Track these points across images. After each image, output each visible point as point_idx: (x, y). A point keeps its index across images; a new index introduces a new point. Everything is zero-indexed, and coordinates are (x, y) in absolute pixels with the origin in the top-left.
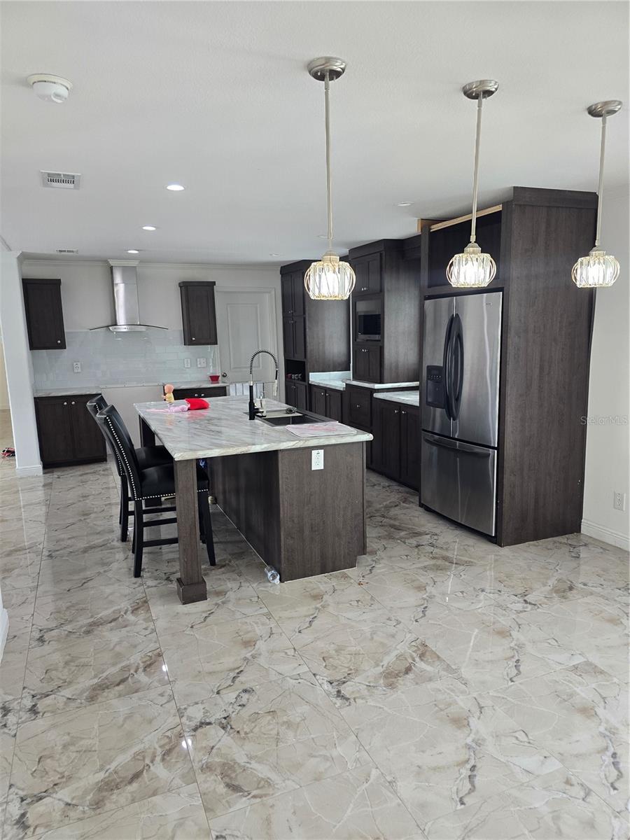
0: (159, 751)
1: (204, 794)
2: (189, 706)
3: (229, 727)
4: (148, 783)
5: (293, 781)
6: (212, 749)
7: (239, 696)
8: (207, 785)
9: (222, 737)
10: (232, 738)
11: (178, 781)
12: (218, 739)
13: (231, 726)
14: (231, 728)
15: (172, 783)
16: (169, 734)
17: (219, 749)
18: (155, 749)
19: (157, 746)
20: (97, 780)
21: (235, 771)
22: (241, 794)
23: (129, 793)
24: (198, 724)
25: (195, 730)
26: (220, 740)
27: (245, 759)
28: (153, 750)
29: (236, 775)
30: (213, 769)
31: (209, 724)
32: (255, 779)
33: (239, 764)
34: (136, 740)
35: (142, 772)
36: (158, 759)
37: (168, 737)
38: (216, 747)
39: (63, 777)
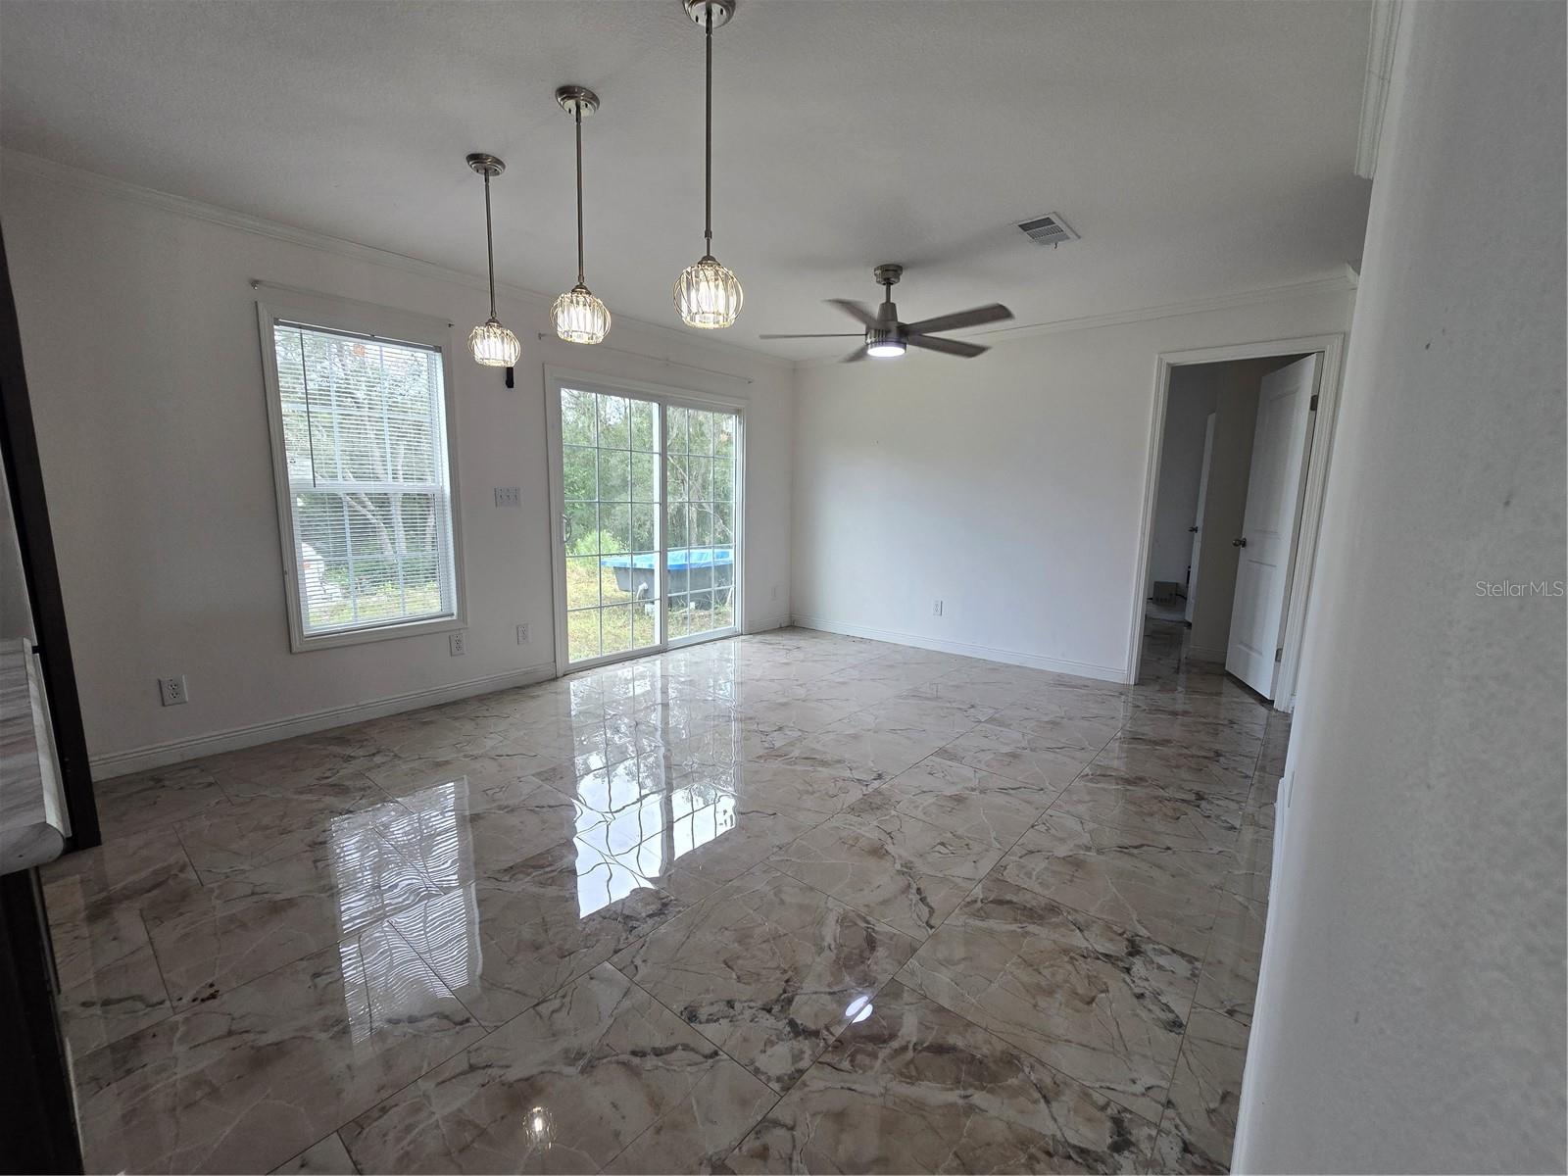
0: (884, 1053)
1: (900, 963)
2: (769, 1079)
3: (786, 995)
4: (936, 1027)
5: (826, 903)
6: (834, 993)
7: (708, 1021)
8: (888, 967)
9: (806, 994)
10: (801, 983)
11: (906, 997)
12: (814, 996)
13: (781, 995)
14: (785, 992)
15: (914, 1001)
16: (846, 1065)
17: (829, 986)
18: (884, 1062)
19: (879, 1062)
20: (988, 1096)
21: (851, 953)
22: (874, 934)
23: (965, 1037)
24: (800, 1038)
25: (816, 1034)
26: (816, 993)
27: (827, 952)
28: (889, 1064)
29: (854, 949)
30: (862, 974)
31: (792, 1023)
32: (846, 932)
33: (837, 955)
34: (890, 1105)
35: (928, 1047)
36: (895, 1044)
37: (852, 1061)
38: (828, 990)
39: (1071, 958)
